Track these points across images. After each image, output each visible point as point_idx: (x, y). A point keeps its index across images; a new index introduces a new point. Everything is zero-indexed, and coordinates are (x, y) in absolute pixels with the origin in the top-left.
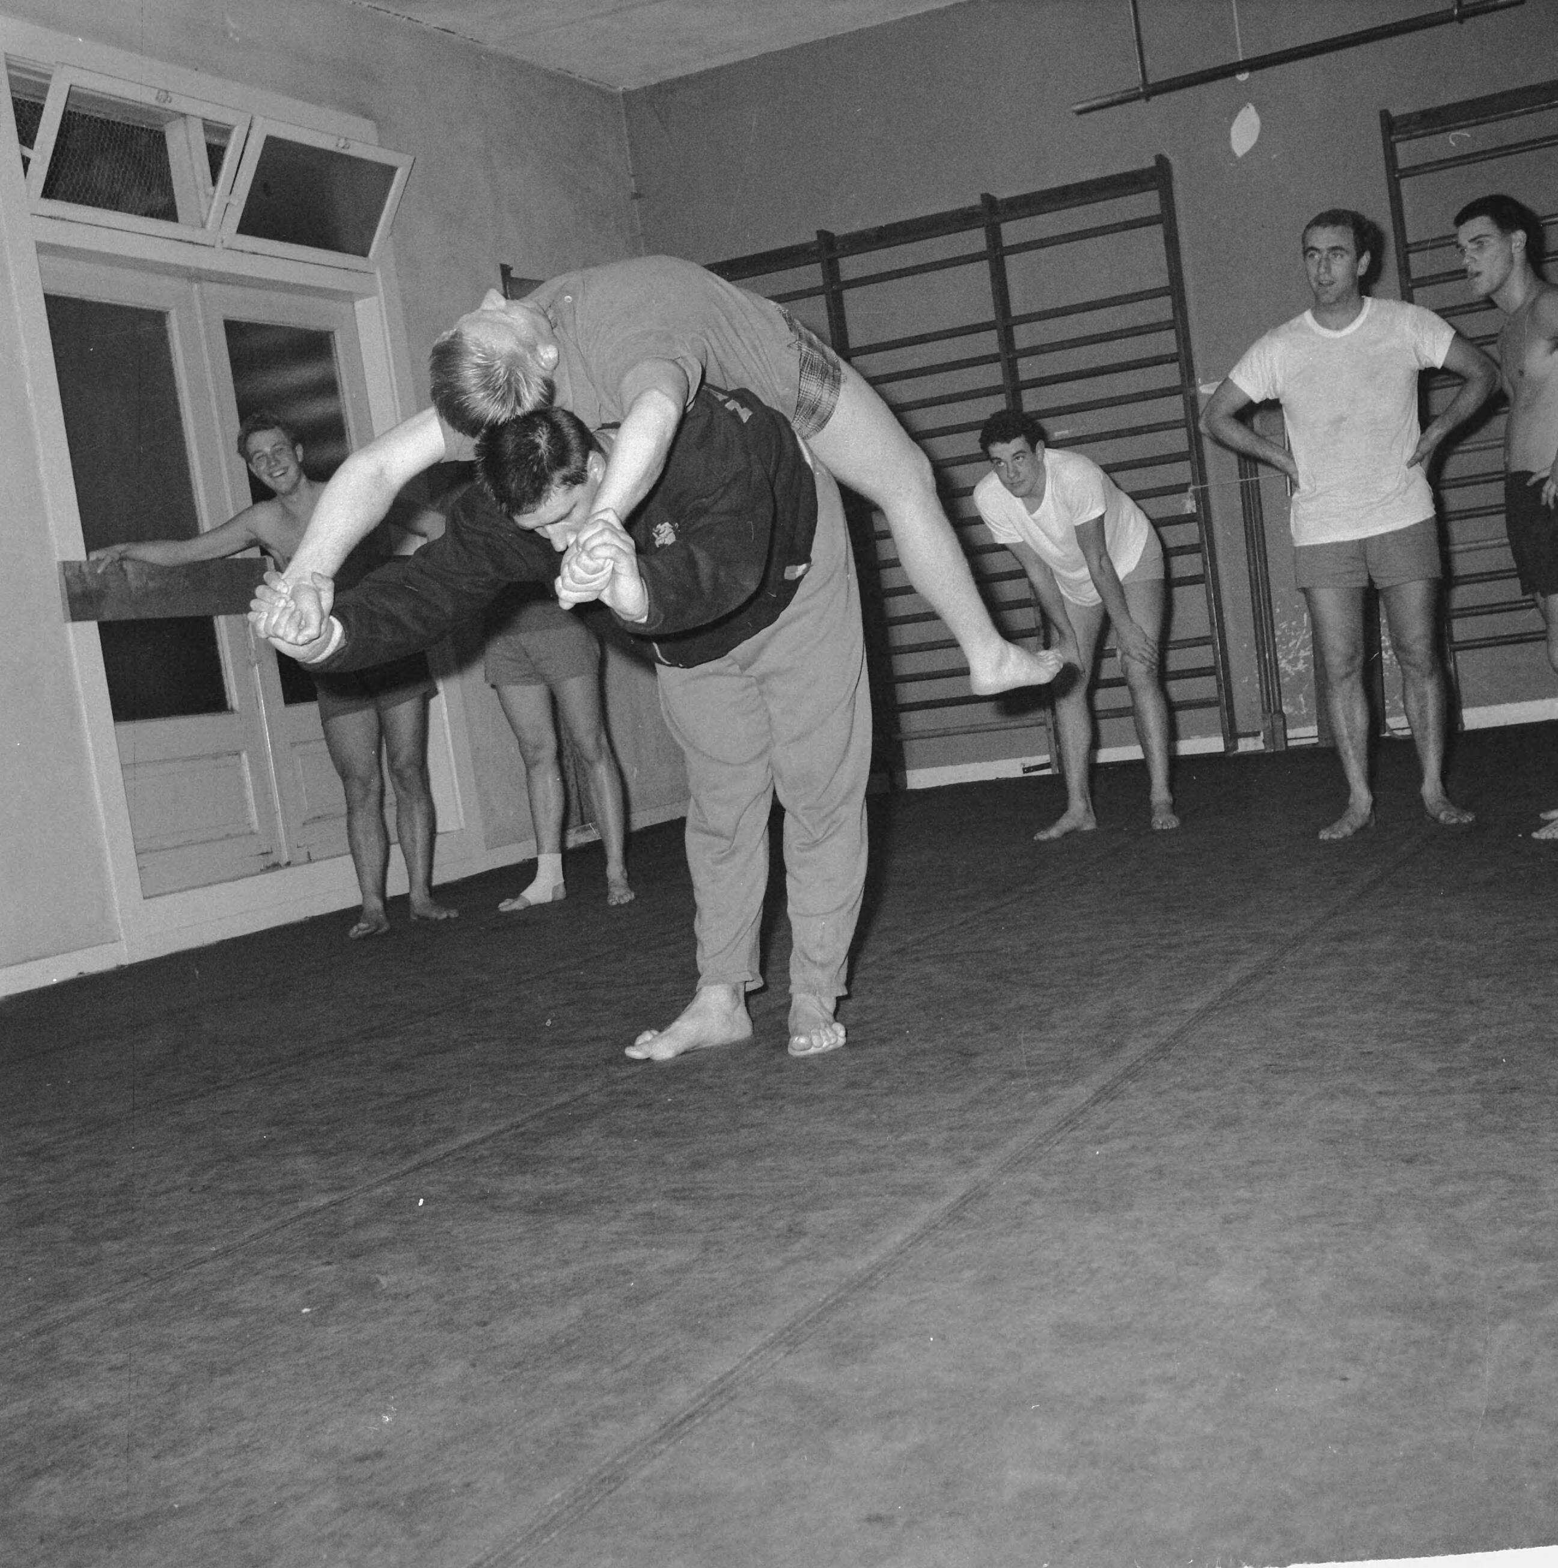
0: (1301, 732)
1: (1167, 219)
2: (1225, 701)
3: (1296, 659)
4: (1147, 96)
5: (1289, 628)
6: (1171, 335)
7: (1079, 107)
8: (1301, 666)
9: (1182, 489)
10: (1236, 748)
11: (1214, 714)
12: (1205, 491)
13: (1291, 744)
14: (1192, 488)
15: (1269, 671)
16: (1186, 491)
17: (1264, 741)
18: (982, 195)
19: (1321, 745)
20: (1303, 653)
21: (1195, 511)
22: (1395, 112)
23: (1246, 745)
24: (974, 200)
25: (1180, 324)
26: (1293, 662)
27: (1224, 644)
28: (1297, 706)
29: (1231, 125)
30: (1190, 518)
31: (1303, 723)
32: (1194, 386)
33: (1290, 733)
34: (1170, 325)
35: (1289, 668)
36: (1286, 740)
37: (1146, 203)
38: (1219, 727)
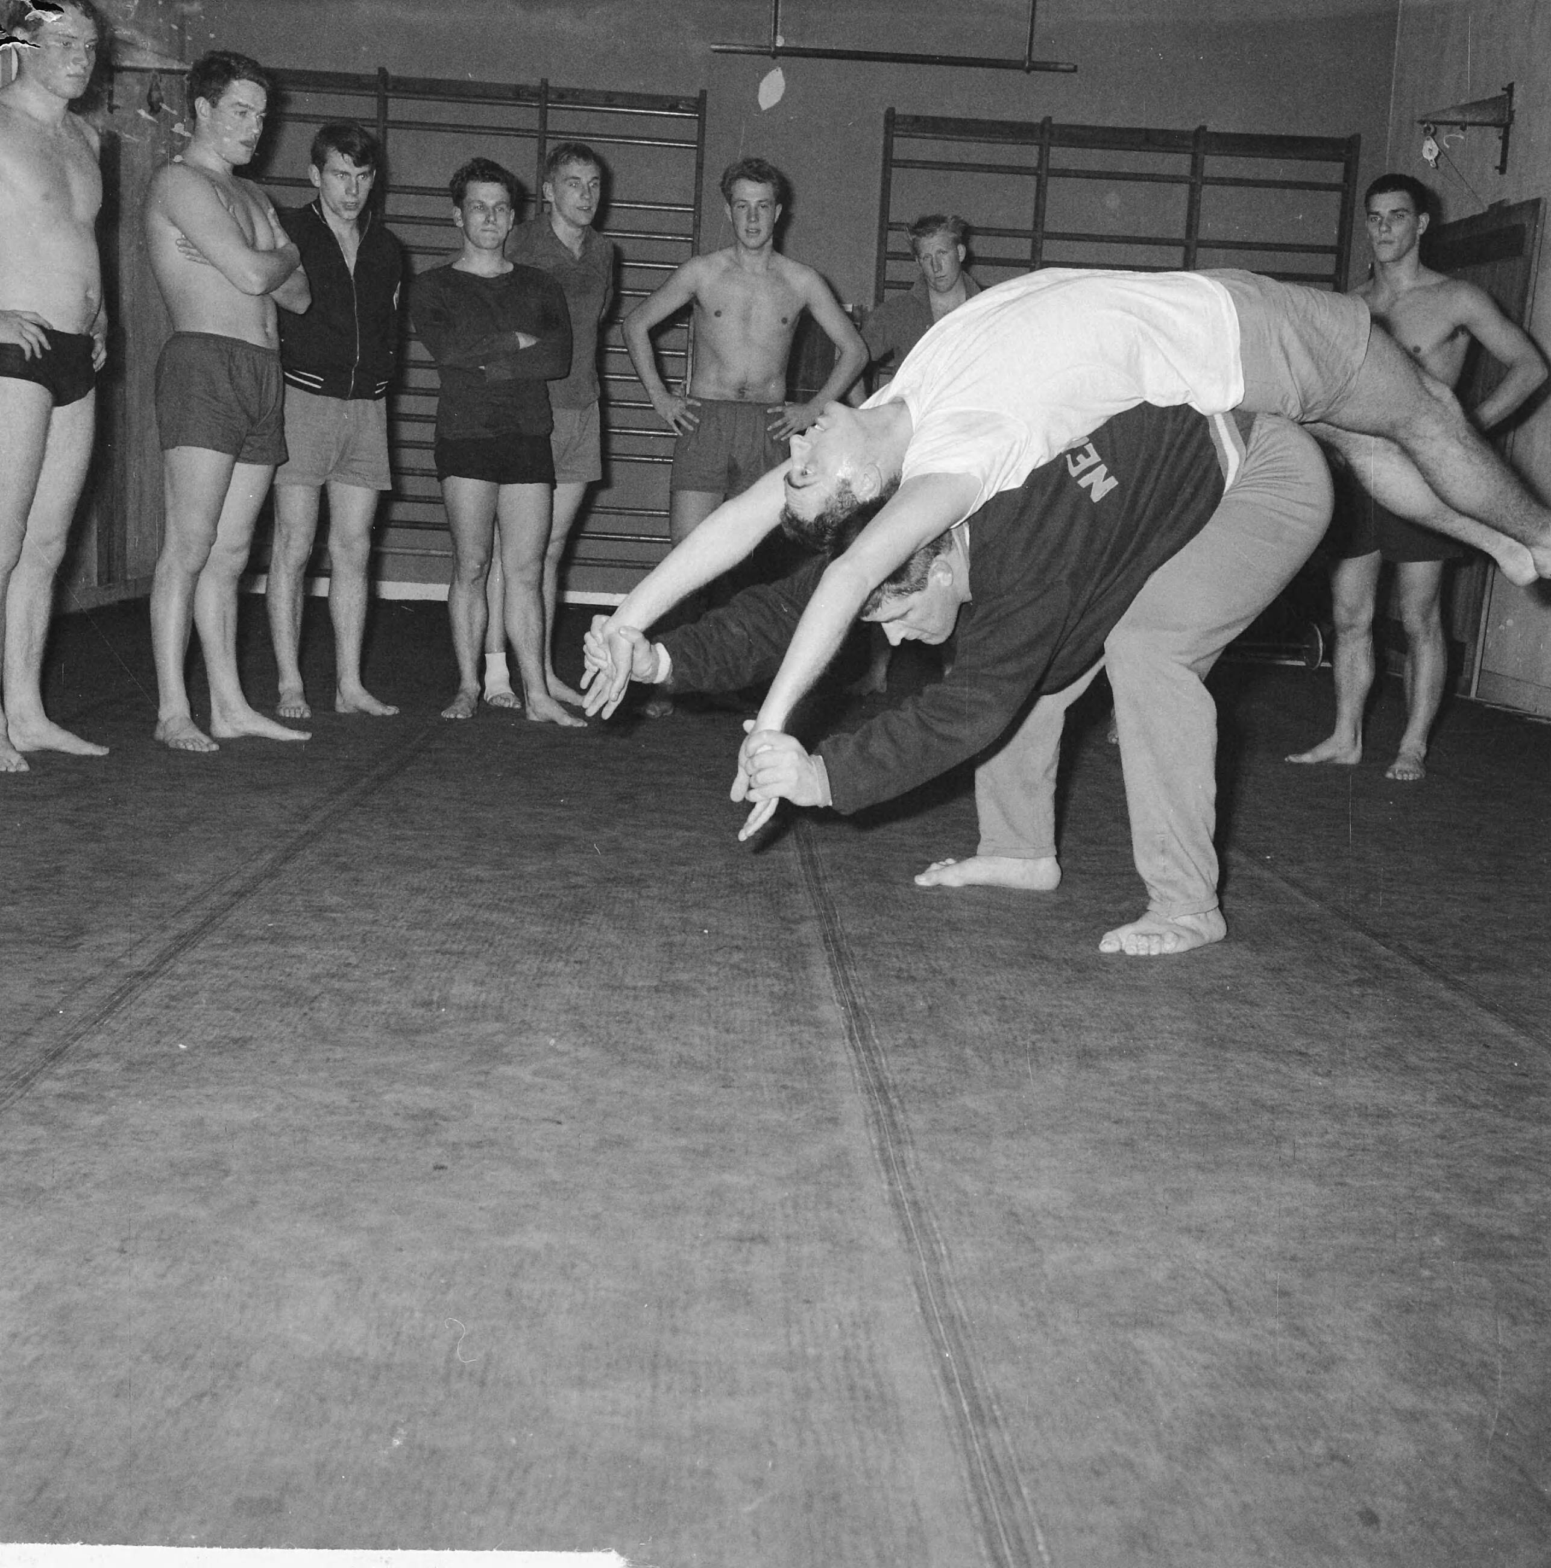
18: (542, 80)
24: (535, 82)
29: (760, 81)
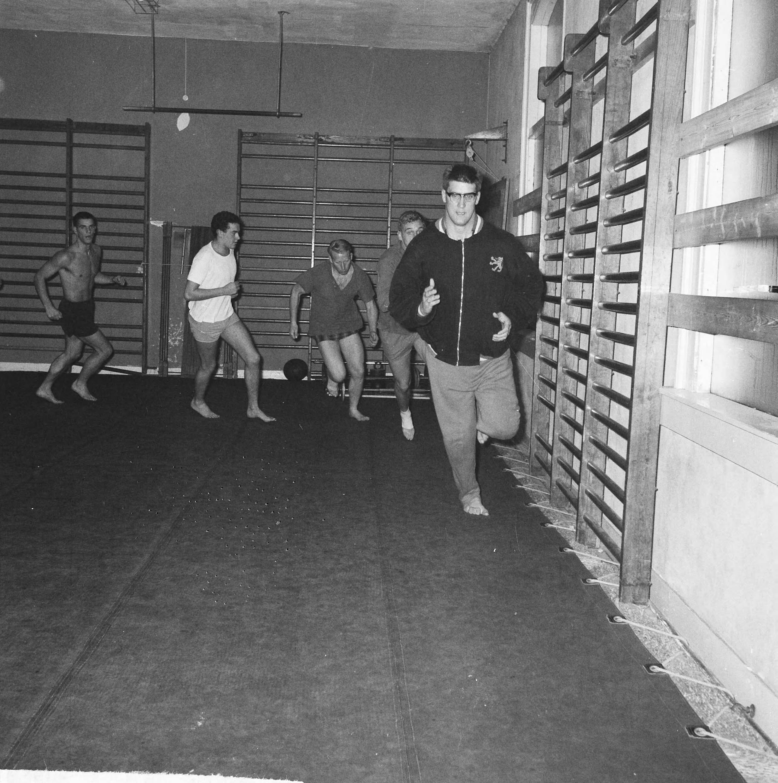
0: (174, 370)
1: (146, 149)
2: (144, 353)
3: (175, 340)
4: (154, 111)
5: (174, 327)
6: (142, 198)
7: (125, 108)
8: (177, 343)
9: (138, 263)
10: (146, 372)
11: (139, 357)
12: (147, 265)
13: (169, 374)
14: (143, 263)
15: (164, 344)
16: (140, 264)
17: (159, 372)
18: (68, 119)
19: (182, 377)
20: (178, 338)
21: (142, 272)
22: (244, 130)
23: (150, 372)
25: (146, 194)
26: (174, 341)
27: (147, 329)
28: (173, 359)
29: (178, 117)
30: (140, 275)
31: (176, 366)
32: (148, 220)
33: (170, 370)
34: (142, 194)
35: (172, 343)
36: (168, 372)
37: (139, 141)
38: (141, 364)
